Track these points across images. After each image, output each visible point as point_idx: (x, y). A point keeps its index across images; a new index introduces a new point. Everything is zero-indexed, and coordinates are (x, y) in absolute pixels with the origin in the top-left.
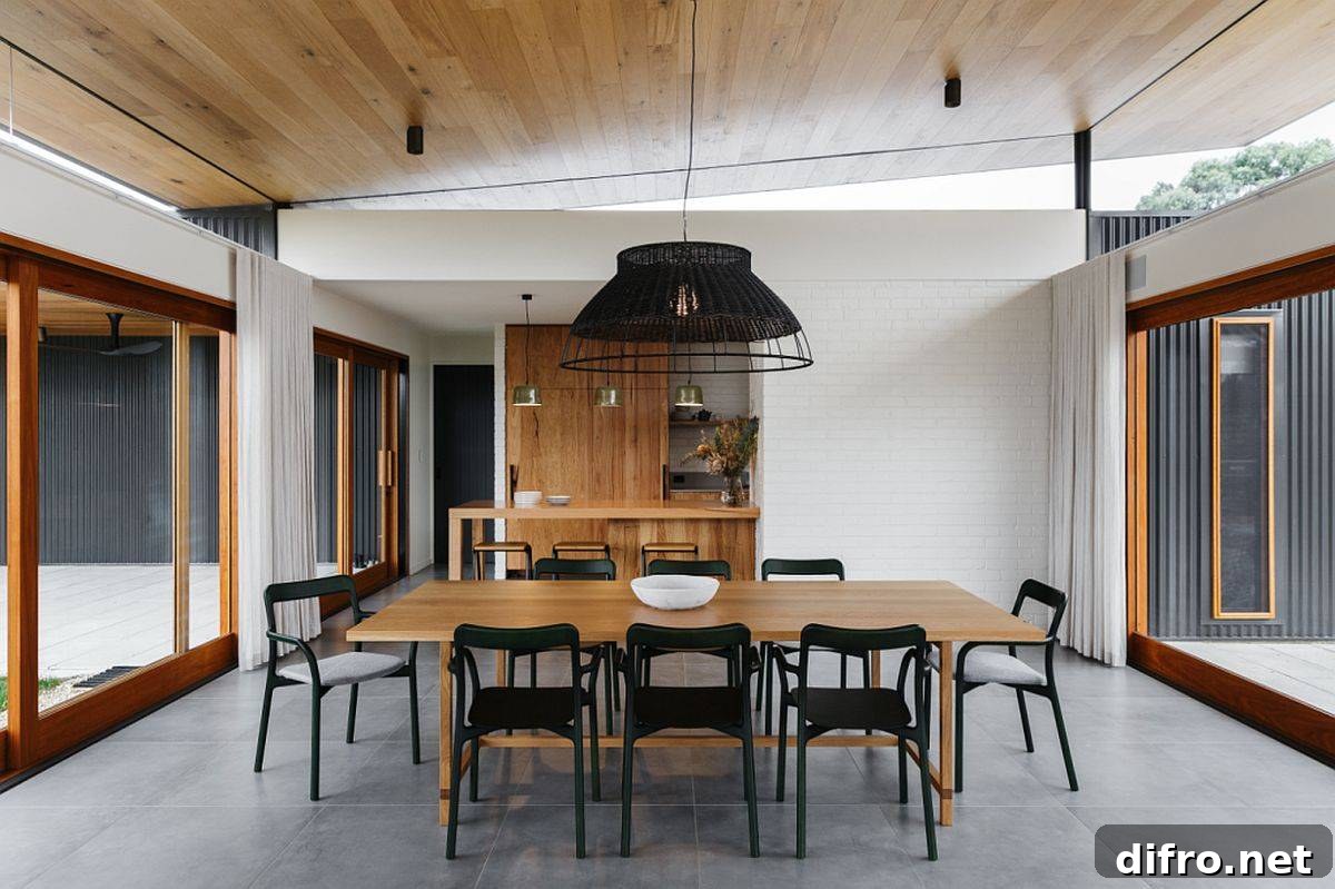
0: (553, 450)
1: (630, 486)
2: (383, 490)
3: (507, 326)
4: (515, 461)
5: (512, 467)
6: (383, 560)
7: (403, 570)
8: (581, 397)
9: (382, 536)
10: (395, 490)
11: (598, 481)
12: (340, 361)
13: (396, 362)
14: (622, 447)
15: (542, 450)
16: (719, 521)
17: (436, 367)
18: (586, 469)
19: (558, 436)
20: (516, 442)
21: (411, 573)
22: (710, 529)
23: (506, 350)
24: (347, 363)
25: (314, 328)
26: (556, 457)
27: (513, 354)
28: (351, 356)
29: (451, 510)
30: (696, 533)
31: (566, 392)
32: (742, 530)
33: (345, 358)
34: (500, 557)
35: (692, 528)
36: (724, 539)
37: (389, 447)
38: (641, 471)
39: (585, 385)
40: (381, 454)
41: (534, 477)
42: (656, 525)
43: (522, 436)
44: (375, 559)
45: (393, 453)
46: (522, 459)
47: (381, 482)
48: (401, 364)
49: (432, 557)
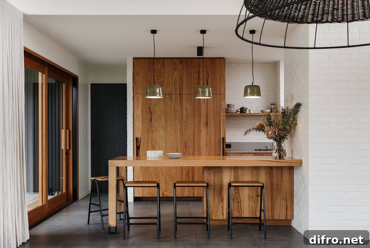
0: (160, 129)
1: (203, 149)
2: (64, 152)
3: (134, 58)
4: (138, 135)
5: (137, 138)
6: (64, 191)
7: (75, 197)
8: (176, 99)
9: (64, 178)
10: (71, 152)
11: (186, 147)
12: (40, 74)
13: (71, 80)
14: (199, 127)
15: (153, 128)
16: (271, 168)
17: (92, 85)
18: (179, 139)
19: (163, 121)
20: (139, 125)
21: (80, 199)
22: (266, 173)
23: (133, 72)
24: (44, 75)
25: (25, 48)
26: (162, 133)
27: (138, 74)
28: (46, 71)
29: (109, 161)
30: (258, 176)
31: (167, 96)
32: (286, 174)
33: (43, 73)
34: (130, 191)
35: (255, 172)
36: (275, 179)
37: (67, 127)
38: (210, 141)
39: (178, 93)
40: (63, 132)
41: (149, 144)
42: (233, 171)
43: (142, 121)
44: (59, 191)
45: (69, 131)
46: (142, 134)
47: (63, 147)
48: (73, 80)
49: (90, 189)
